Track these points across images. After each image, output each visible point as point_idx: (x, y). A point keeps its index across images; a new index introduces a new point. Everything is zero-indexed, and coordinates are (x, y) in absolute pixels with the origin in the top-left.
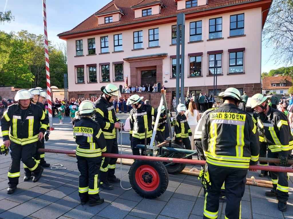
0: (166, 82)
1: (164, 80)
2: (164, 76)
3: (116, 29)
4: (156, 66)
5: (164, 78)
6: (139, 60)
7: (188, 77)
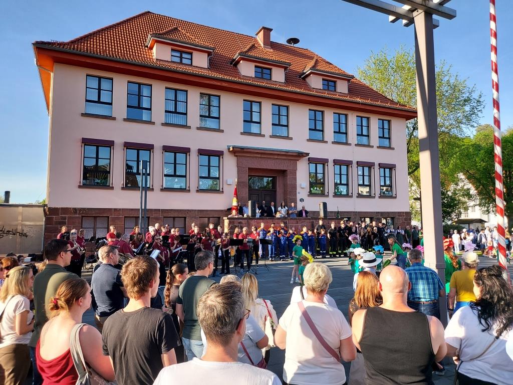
0: (302, 200)
1: (299, 197)
2: (298, 190)
3: (219, 84)
4: (286, 170)
5: (299, 193)
6: (259, 156)
7: (334, 196)
